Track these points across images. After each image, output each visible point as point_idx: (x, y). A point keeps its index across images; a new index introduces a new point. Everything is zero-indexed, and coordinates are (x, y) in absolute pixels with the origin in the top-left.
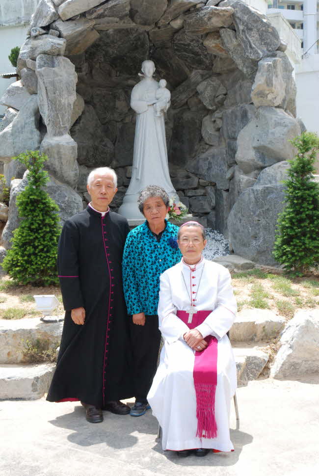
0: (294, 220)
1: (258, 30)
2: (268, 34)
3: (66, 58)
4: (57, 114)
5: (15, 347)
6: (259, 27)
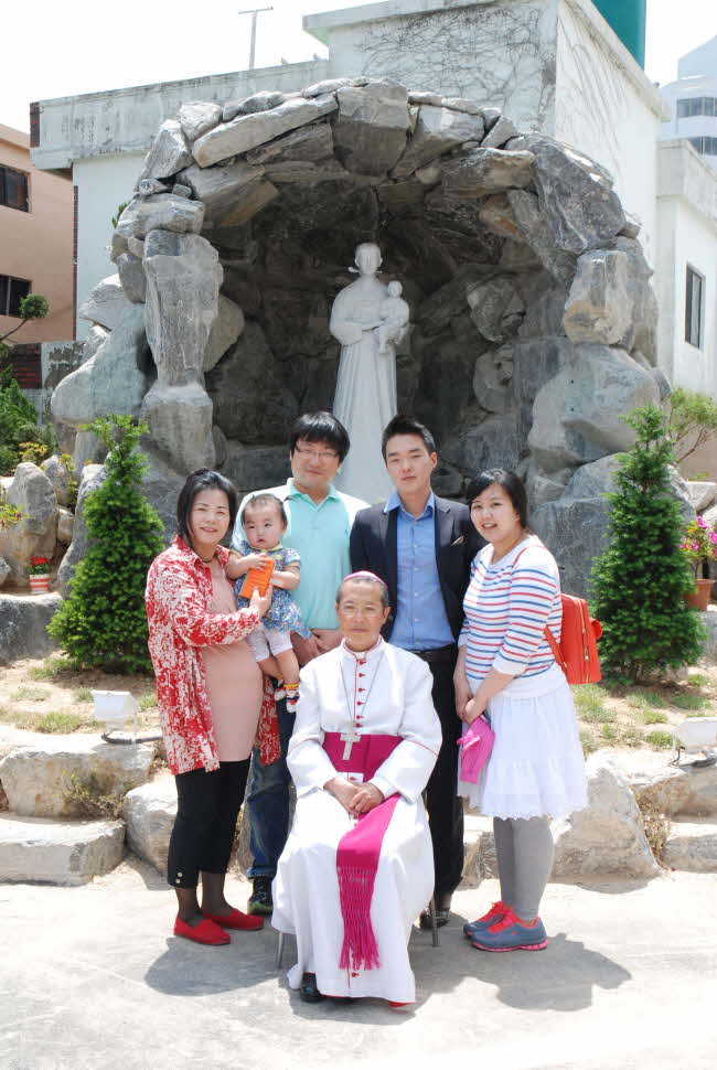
0: (621, 573)
1: (582, 197)
2: (600, 204)
3: (202, 239)
4: (177, 344)
5: (49, 786)
6: (583, 190)
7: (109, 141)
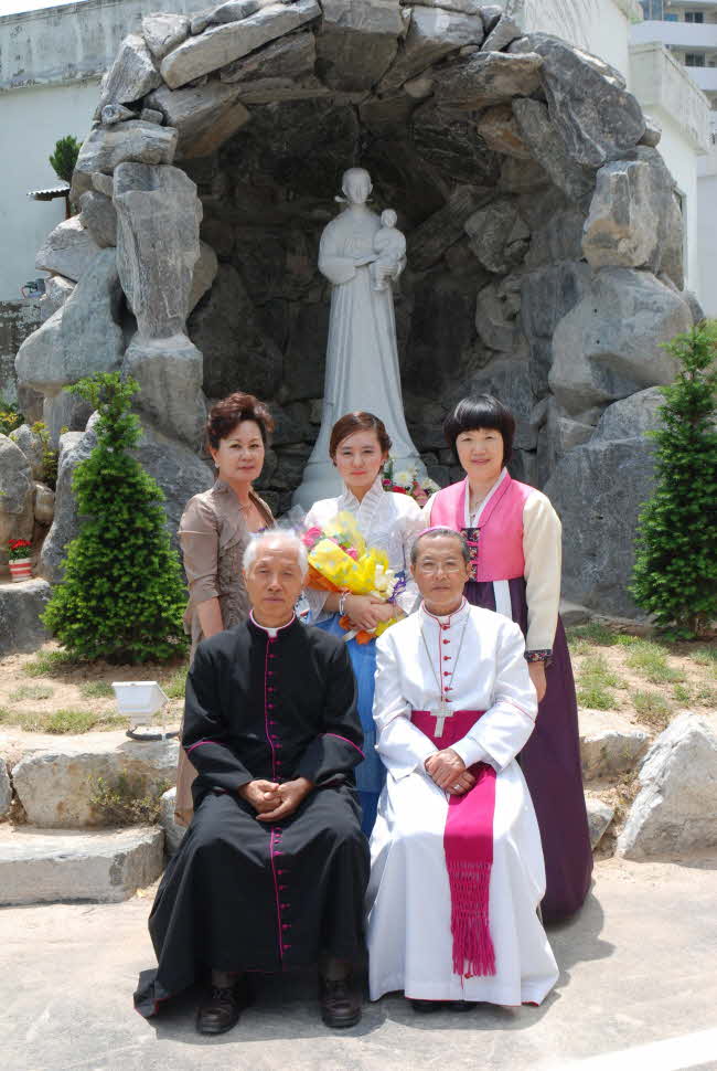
0: (674, 518)
1: (597, 101)
3: (178, 170)
4: (159, 290)
5: (73, 792)
6: (598, 94)
7: (21, 72)
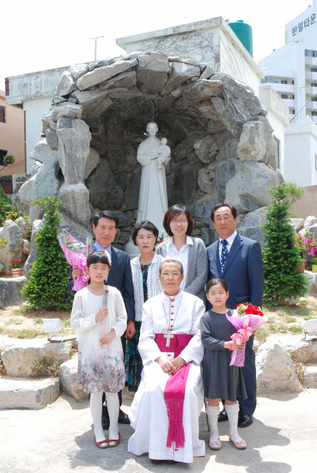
1: (243, 99)
3: (82, 121)
4: (73, 166)
5: (25, 363)
6: (244, 96)
7: (38, 92)
